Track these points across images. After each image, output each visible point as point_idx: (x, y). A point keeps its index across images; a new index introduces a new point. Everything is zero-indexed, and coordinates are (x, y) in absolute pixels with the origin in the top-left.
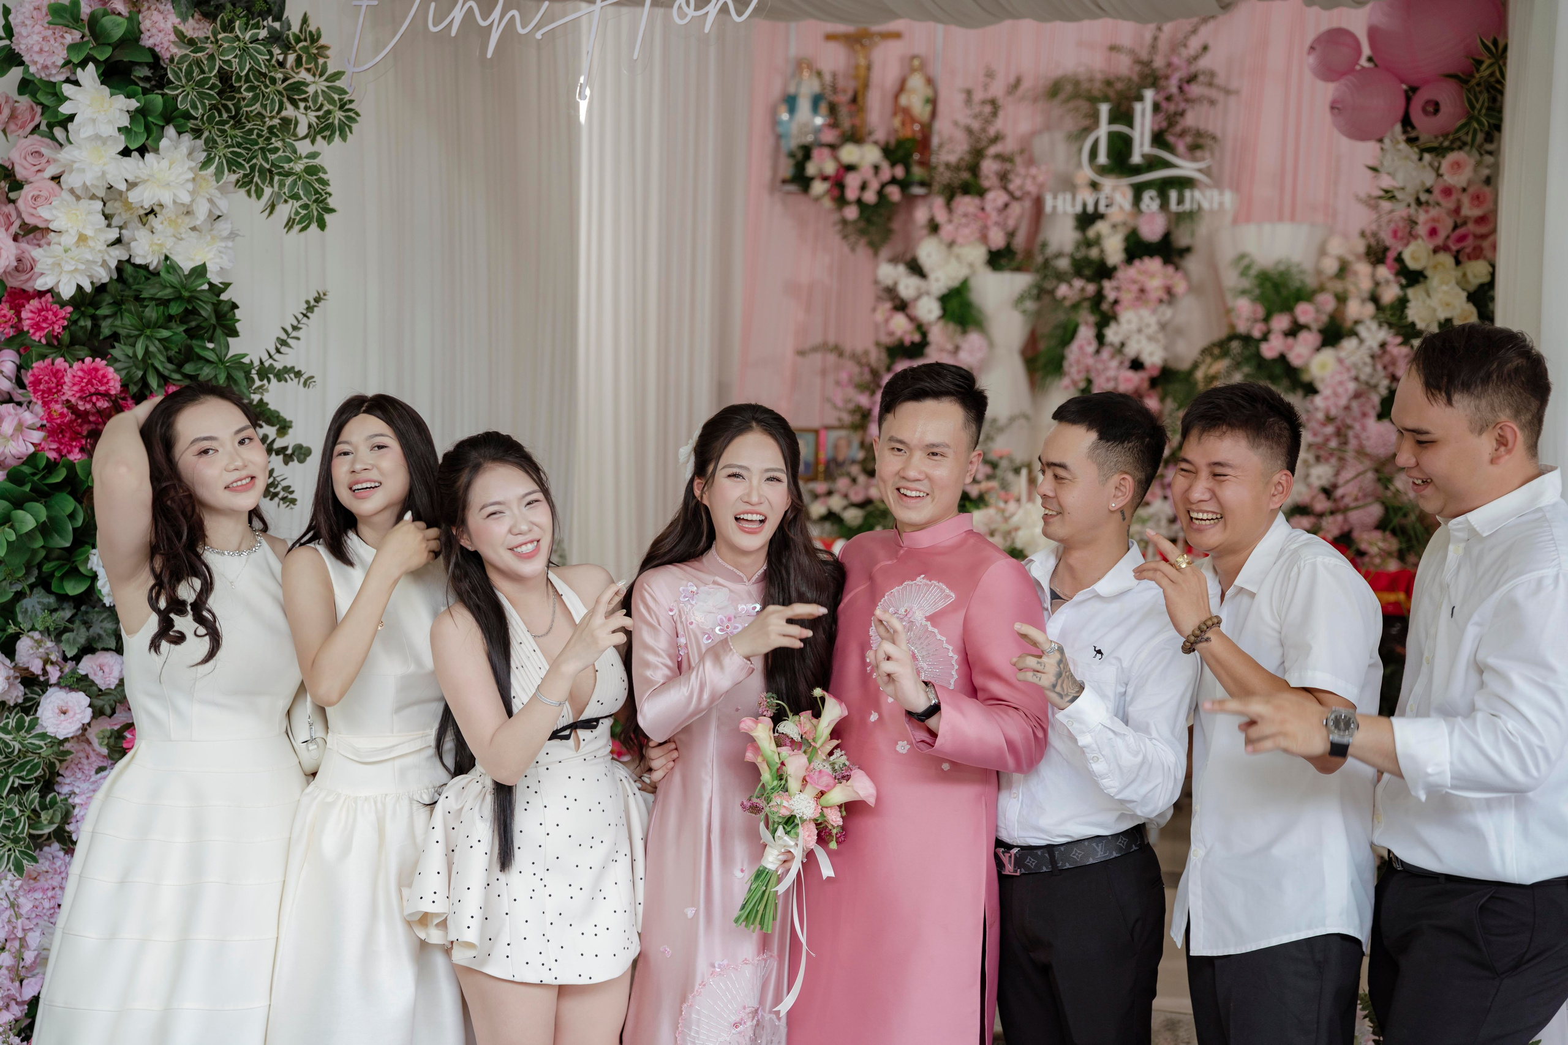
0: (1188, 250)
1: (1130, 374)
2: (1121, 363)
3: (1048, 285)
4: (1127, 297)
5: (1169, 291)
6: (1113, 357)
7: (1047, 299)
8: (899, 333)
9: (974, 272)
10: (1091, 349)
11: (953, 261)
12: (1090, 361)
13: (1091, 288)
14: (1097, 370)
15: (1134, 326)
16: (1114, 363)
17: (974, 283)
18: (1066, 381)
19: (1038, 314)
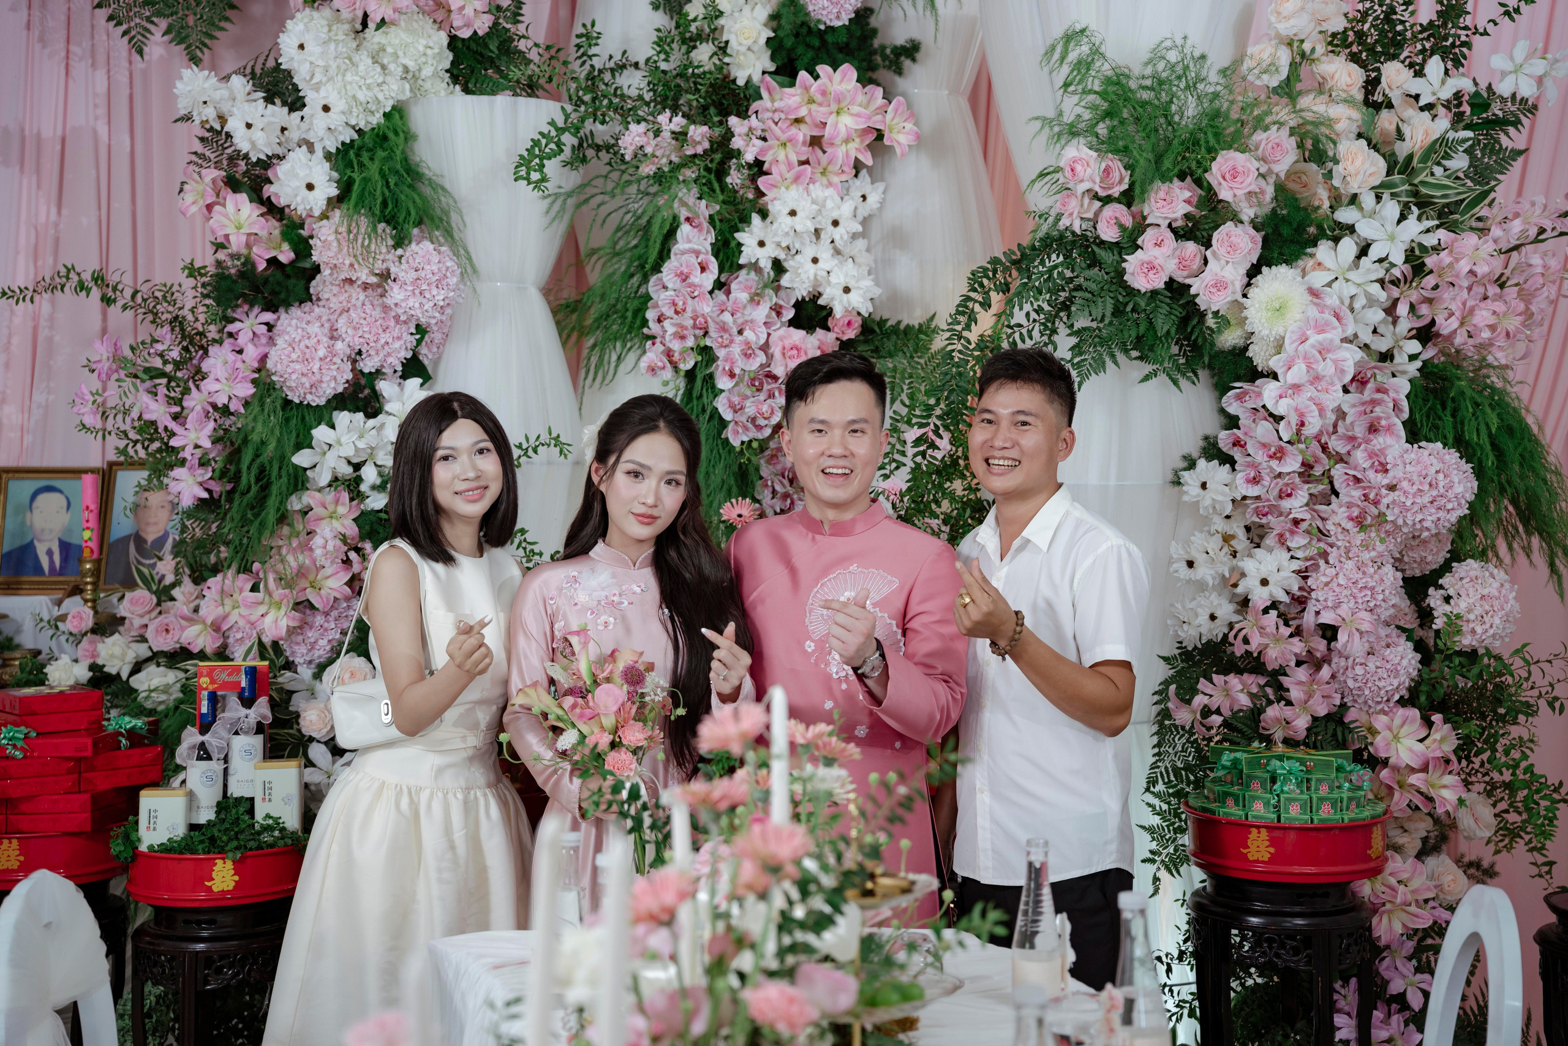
0: (911, 50)
1: (798, 335)
2: (777, 310)
3: (601, 131)
4: (780, 158)
5: (877, 139)
6: (755, 299)
7: (598, 164)
8: (237, 243)
9: (417, 90)
10: (708, 280)
11: (364, 61)
12: (707, 307)
13: (699, 133)
14: (723, 328)
15: (805, 223)
16: (762, 312)
17: (419, 119)
18: (653, 355)
19: (581, 196)
